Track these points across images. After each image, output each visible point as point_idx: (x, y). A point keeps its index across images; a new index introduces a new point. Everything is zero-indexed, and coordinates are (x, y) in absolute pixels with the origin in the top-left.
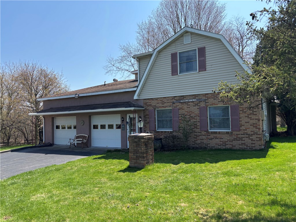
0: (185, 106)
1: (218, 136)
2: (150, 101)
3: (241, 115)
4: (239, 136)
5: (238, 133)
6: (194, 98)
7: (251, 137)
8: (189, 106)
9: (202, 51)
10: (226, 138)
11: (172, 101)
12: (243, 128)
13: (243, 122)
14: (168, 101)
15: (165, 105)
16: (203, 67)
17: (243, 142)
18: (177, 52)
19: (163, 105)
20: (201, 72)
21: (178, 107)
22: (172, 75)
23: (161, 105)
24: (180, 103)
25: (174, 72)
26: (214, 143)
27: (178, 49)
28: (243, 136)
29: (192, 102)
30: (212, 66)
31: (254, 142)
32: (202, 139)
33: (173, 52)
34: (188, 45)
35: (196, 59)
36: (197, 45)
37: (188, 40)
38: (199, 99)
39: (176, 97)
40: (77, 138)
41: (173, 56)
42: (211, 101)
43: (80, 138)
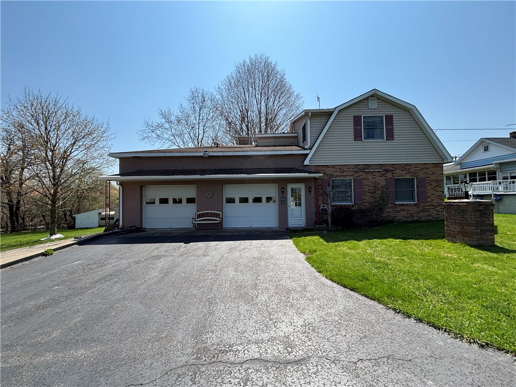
0: (370, 177)
1: (405, 208)
2: (324, 169)
3: (428, 187)
4: (425, 208)
5: (425, 205)
6: (381, 168)
7: (436, 209)
8: (374, 177)
9: (390, 119)
10: (413, 210)
11: (353, 170)
12: (429, 200)
13: (429, 194)
14: (349, 170)
15: (345, 174)
16: (390, 136)
17: (429, 213)
18: (361, 116)
19: (342, 174)
20: (388, 141)
21: (361, 177)
22: (355, 140)
23: (339, 174)
24: (364, 172)
25: (357, 137)
26: (401, 216)
27: (363, 113)
28: (429, 207)
29: (377, 172)
30: (400, 136)
31: (438, 213)
32: (389, 212)
33: (357, 114)
34: (374, 110)
35: (383, 126)
36: (384, 111)
37: (373, 104)
38: (385, 169)
39: (359, 165)
40: (199, 216)
41: (357, 120)
42: (398, 172)
43: (206, 217)
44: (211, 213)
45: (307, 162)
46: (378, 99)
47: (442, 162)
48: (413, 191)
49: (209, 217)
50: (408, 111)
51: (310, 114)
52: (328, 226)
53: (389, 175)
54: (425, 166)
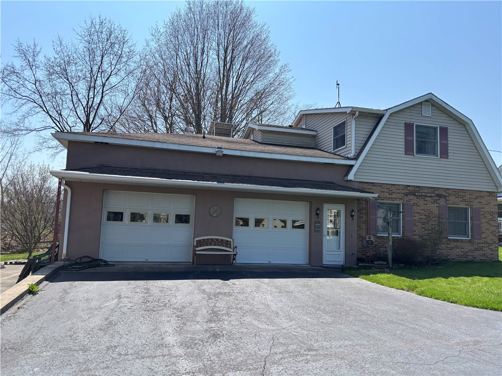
0: (421, 202)
1: (459, 244)
2: (369, 187)
3: (483, 220)
4: (480, 245)
5: (479, 241)
6: (433, 193)
7: (490, 247)
8: (426, 202)
9: (444, 131)
10: (468, 247)
11: (403, 192)
12: (484, 236)
13: (484, 229)
14: (398, 191)
15: (394, 196)
16: (445, 154)
17: (483, 252)
18: (413, 124)
19: (390, 196)
20: (442, 159)
21: (412, 202)
22: (405, 154)
23: (387, 195)
24: (415, 195)
25: (408, 150)
26: (455, 253)
27: (417, 121)
28: (483, 245)
29: (430, 197)
30: (455, 155)
31: (493, 252)
32: (444, 250)
33: (409, 121)
34: (428, 118)
35: (436, 139)
36: (438, 121)
37: (427, 111)
38: (438, 194)
39: (409, 186)
40: (200, 243)
41: (408, 127)
42: (452, 198)
43: (211, 245)
44: (217, 240)
45: (351, 176)
46: (433, 105)
47: (497, 191)
48: (466, 223)
49: (215, 245)
50: (464, 124)
51: (357, 113)
52: (388, 263)
53: (442, 202)
54: (479, 194)
